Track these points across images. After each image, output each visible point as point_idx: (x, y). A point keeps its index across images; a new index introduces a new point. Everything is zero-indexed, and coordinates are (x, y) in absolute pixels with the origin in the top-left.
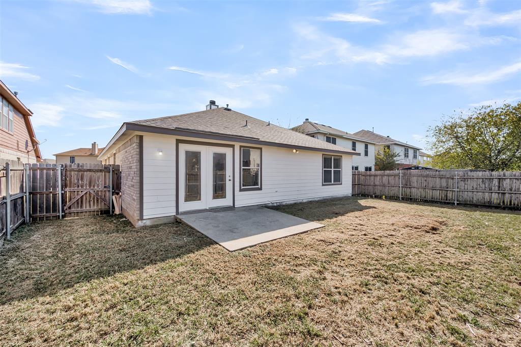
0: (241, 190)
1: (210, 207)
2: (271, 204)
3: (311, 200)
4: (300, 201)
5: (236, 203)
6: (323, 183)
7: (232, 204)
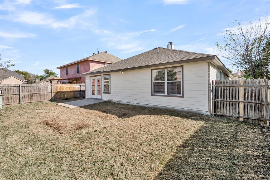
0: (103, 93)
5: (102, 98)
6: (153, 94)
7: (101, 98)
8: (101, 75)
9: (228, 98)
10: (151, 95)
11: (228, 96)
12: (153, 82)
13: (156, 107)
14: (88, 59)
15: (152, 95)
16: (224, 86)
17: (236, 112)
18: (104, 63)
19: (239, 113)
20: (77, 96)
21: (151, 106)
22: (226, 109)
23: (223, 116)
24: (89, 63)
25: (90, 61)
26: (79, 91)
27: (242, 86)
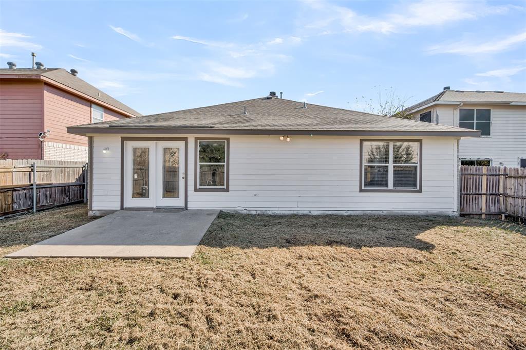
0: (196, 190)
1: (158, 206)
2: (245, 211)
3: (330, 212)
4: (305, 212)
5: (189, 205)
6: (363, 188)
7: (184, 205)
8: (185, 139)
9: (471, 191)
10: (359, 190)
11: (471, 188)
12: (364, 164)
13: (370, 213)
14: (42, 78)
15: (361, 191)
16: (468, 175)
17: (478, 207)
18: (89, 104)
19: (481, 209)
20: (15, 206)
21: (357, 213)
22: (469, 205)
23: (466, 215)
24: (43, 92)
25: (46, 87)
26: (24, 188)
27: (485, 174)
